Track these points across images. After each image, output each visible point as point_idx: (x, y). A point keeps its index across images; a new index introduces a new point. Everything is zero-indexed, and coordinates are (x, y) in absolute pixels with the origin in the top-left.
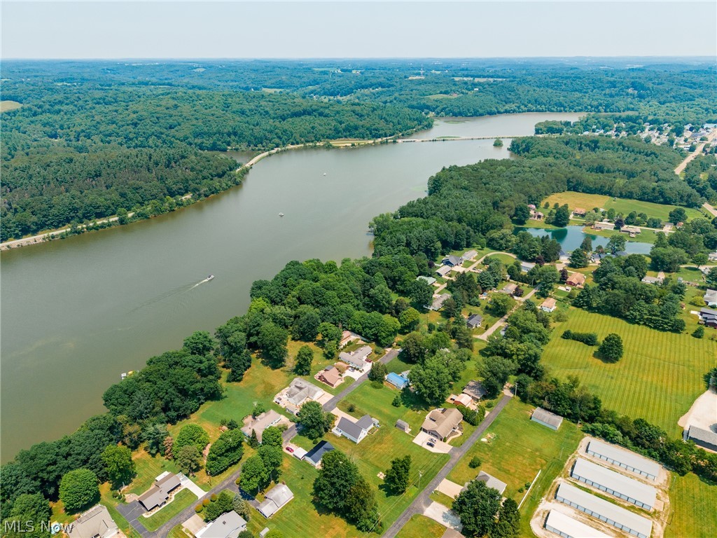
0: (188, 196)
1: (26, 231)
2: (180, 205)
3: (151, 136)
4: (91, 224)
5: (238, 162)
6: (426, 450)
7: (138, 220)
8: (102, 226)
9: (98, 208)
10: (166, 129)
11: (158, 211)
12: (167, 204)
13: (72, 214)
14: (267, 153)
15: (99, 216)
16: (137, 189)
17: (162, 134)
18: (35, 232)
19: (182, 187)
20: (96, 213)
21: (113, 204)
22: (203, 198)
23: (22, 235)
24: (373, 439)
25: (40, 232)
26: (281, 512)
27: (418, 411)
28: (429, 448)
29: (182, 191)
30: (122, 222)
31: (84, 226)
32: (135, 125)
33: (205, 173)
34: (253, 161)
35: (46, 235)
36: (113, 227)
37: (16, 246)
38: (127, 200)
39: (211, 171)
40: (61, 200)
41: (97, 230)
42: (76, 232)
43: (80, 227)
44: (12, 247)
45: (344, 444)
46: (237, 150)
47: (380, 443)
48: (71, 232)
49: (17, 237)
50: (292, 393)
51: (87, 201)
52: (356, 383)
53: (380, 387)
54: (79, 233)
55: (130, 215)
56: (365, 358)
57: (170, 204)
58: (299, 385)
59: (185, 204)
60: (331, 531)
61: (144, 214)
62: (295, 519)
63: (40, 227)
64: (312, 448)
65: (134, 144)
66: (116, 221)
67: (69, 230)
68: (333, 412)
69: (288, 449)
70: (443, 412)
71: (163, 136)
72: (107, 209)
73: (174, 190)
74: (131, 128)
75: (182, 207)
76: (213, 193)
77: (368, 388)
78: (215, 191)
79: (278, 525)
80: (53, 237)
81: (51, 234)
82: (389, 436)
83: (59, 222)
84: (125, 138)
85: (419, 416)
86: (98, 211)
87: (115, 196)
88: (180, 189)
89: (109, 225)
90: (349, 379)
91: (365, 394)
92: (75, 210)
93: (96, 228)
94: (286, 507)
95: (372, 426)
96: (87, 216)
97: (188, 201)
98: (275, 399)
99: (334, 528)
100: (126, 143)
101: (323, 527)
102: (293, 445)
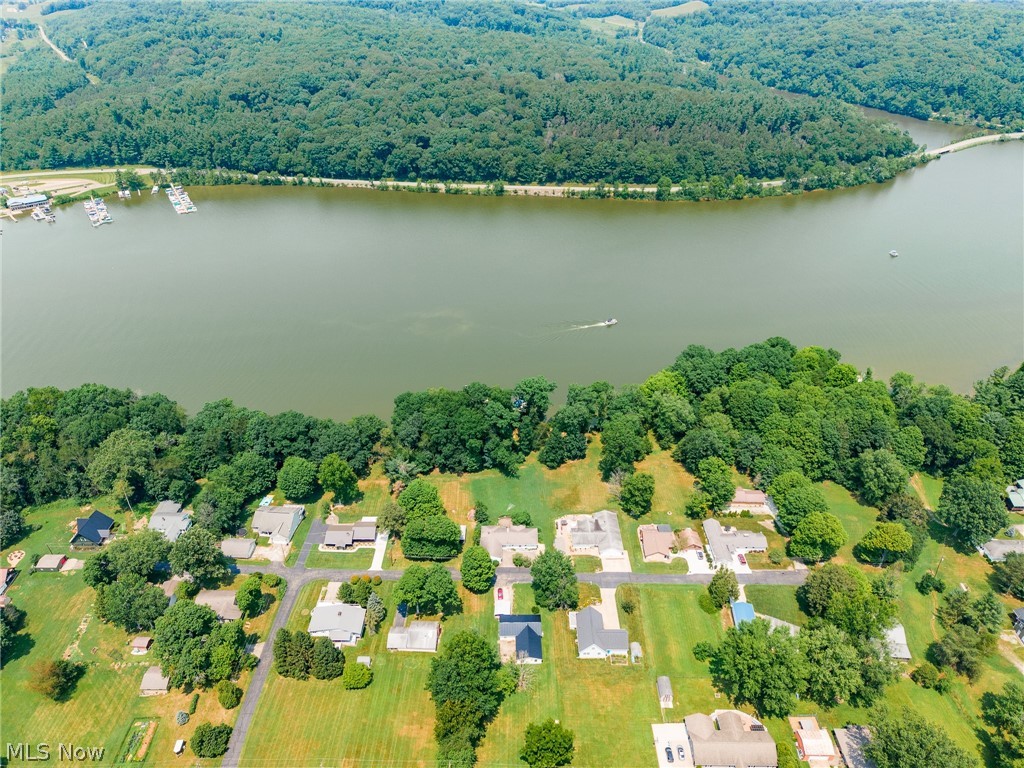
0: (778, 183)
1: (551, 178)
2: (755, 193)
3: (821, 74)
4: (621, 189)
5: (915, 142)
6: (655, 755)
7: (681, 200)
8: (633, 196)
9: (641, 169)
10: (851, 66)
11: (716, 194)
12: (733, 187)
13: (608, 170)
14: (997, 137)
15: (640, 180)
16: (705, 154)
17: (839, 74)
18: (560, 182)
19: (776, 165)
20: (636, 176)
21: (662, 168)
22: (801, 190)
23: (546, 181)
24: (605, 671)
25: (565, 183)
26: (407, 655)
27: (720, 691)
28: (662, 756)
29: (773, 172)
30: (659, 196)
31: (612, 189)
32: (809, 53)
33: (832, 151)
34: (951, 148)
35: (566, 188)
36: (645, 200)
37: (532, 194)
38: (684, 167)
39: (842, 149)
40: (606, 147)
41: (625, 198)
42: (599, 194)
43: (606, 189)
44: (529, 193)
45: (564, 644)
46: (947, 120)
47: (607, 684)
48: (594, 192)
49: (541, 183)
50: (582, 527)
51: (633, 156)
52: (684, 577)
53: (708, 611)
54: (603, 196)
55: (674, 189)
56: (743, 551)
57: (739, 188)
58: (601, 523)
59: (763, 193)
60: (416, 727)
61: (693, 193)
62: (406, 677)
63: (568, 177)
64: (524, 614)
65: (790, 84)
66: (652, 193)
67: (594, 189)
68: (604, 592)
69: (500, 590)
70: (755, 728)
71: (840, 78)
72: (651, 174)
73: (760, 167)
74: (799, 59)
75: (756, 197)
76: (823, 186)
77: (691, 598)
78: (828, 186)
79: (387, 666)
80: (573, 194)
81: (572, 188)
82: (630, 687)
83: (590, 177)
84: (783, 73)
85: (712, 699)
86: (640, 173)
87: (669, 158)
88: (772, 168)
89: (642, 196)
90: (682, 565)
91: (677, 602)
92: (614, 164)
93: (625, 196)
94: (416, 654)
95: (624, 653)
96: (623, 178)
97: (772, 191)
98: (559, 521)
99: (421, 728)
100: (782, 80)
101: (415, 714)
102: (512, 592)
